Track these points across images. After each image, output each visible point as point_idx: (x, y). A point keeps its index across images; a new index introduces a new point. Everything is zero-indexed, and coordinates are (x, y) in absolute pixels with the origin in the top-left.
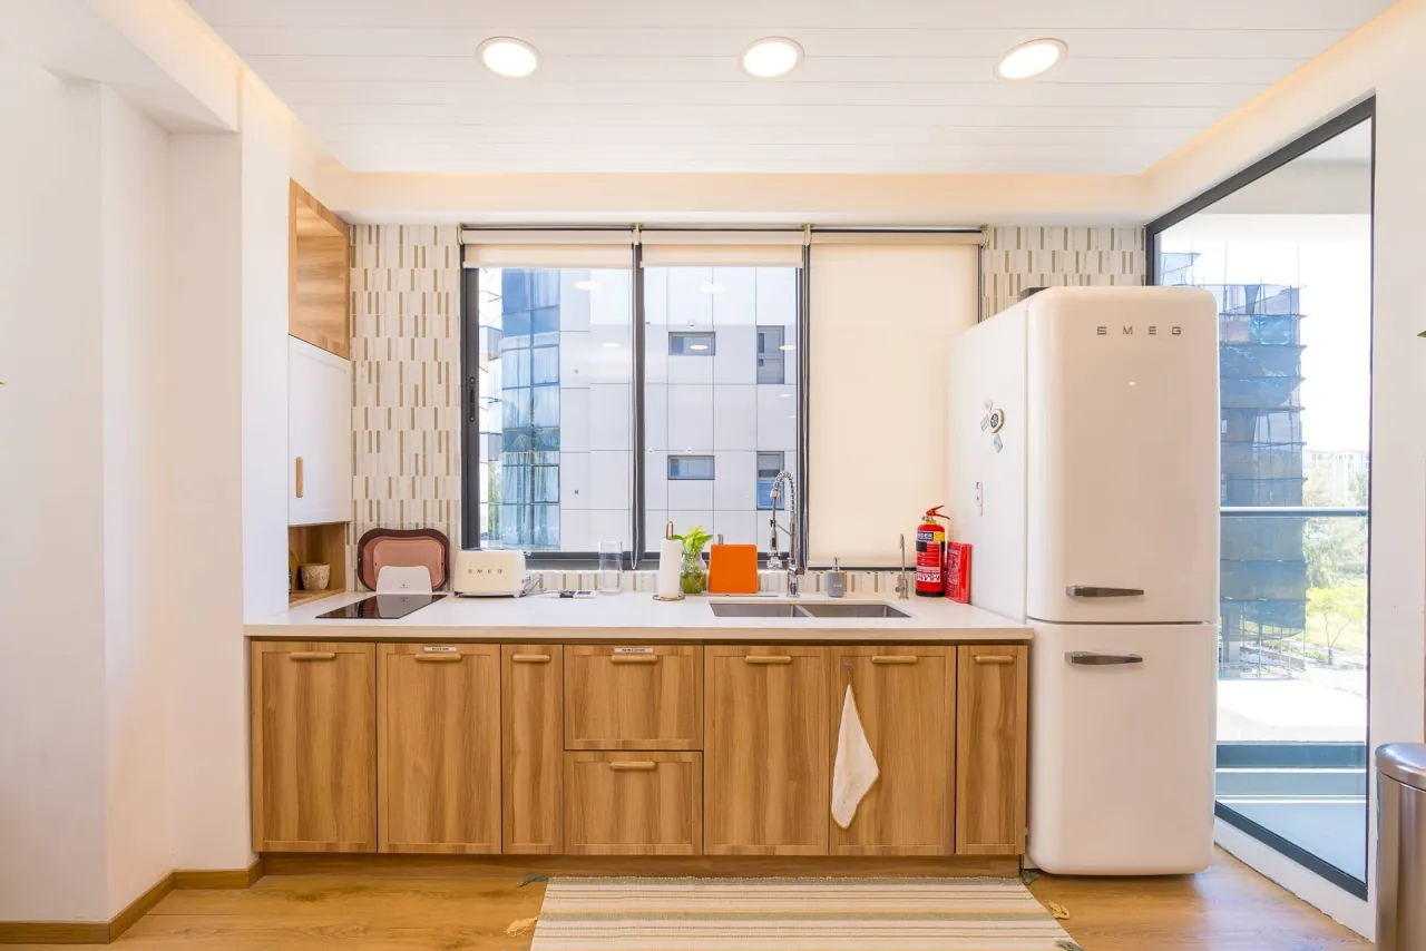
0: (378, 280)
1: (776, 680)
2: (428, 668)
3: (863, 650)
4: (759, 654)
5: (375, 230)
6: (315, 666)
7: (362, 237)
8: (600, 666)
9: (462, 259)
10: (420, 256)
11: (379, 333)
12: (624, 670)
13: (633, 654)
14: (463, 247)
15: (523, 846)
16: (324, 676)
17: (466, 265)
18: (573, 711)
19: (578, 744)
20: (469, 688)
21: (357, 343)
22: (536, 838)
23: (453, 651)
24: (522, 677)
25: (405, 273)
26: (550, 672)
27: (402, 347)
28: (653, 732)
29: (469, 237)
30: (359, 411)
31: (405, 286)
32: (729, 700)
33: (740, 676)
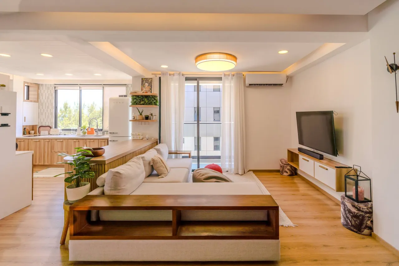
0: (42, 91)
1: (77, 143)
2: (35, 142)
3: (87, 140)
4: (75, 140)
5: (42, 85)
6: (21, 142)
7: (40, 86)
8: (55, 142)
9: (55, 88)
10: (48, 88)
11: (43, 98)
12: (58, 142)
13: (60, 140)
14: (55, 87)
15: (46, 164)
16: (22, 143)
17: (55, 89)
18: (52, 148)
19: (53, 151)
20: (40, 144)
21: (39, 100)
22: (48, 162)
23: (38, 140)
24: (46, 143)
25: (46, 91)
26: (50, 143)
27: (46, 101)
28: (62, 150)
29: (56, 86)
30: (40, 110)
31: (46, 92)
32: (71, 146)
33: (73, 143)
